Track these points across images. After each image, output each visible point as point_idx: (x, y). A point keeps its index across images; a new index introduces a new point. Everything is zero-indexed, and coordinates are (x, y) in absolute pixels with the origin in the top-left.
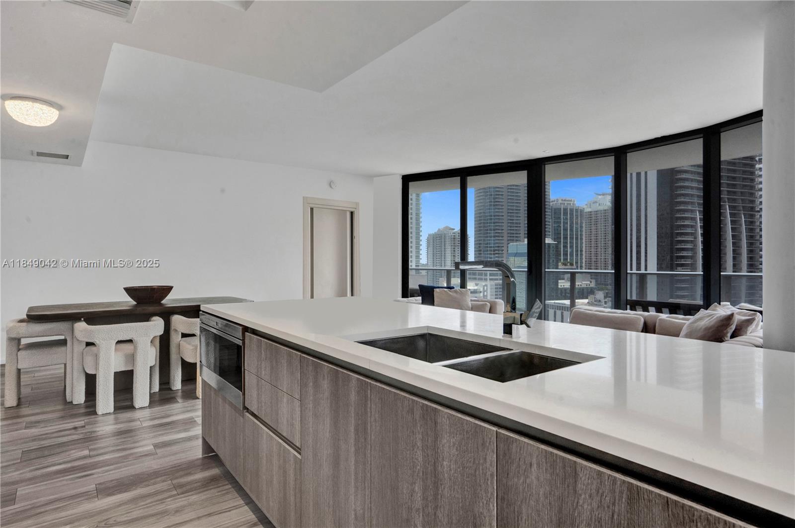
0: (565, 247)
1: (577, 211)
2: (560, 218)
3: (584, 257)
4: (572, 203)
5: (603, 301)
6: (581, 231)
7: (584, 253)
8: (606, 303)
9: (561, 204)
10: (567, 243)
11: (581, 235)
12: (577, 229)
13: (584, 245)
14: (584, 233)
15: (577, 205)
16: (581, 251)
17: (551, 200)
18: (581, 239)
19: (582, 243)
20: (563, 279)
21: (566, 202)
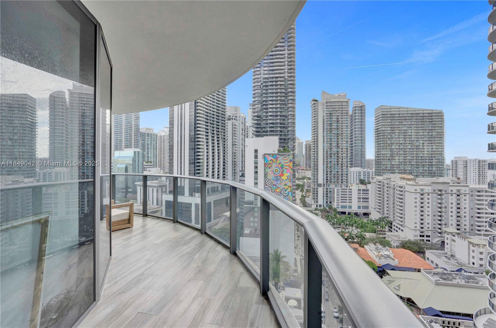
0: (148, 153)
1: (154, 135)
2: (145, 138)
3: (157, 159)
4: (151, 130)
5: (165, 181)
6: (156, 145)
7: (157, 156)
8: (166, 182)
9: (146, 130)
10: (148, 151)
11: (156, 147)
12: (154, 144)
13: (158, 153)
14: (158, 146)
15: (154, 132)
16: (156, 155)
17: (140, 128)
18: (156, 149)
19: (156, 152)
20: (146, 170)
21: (148, 130)
